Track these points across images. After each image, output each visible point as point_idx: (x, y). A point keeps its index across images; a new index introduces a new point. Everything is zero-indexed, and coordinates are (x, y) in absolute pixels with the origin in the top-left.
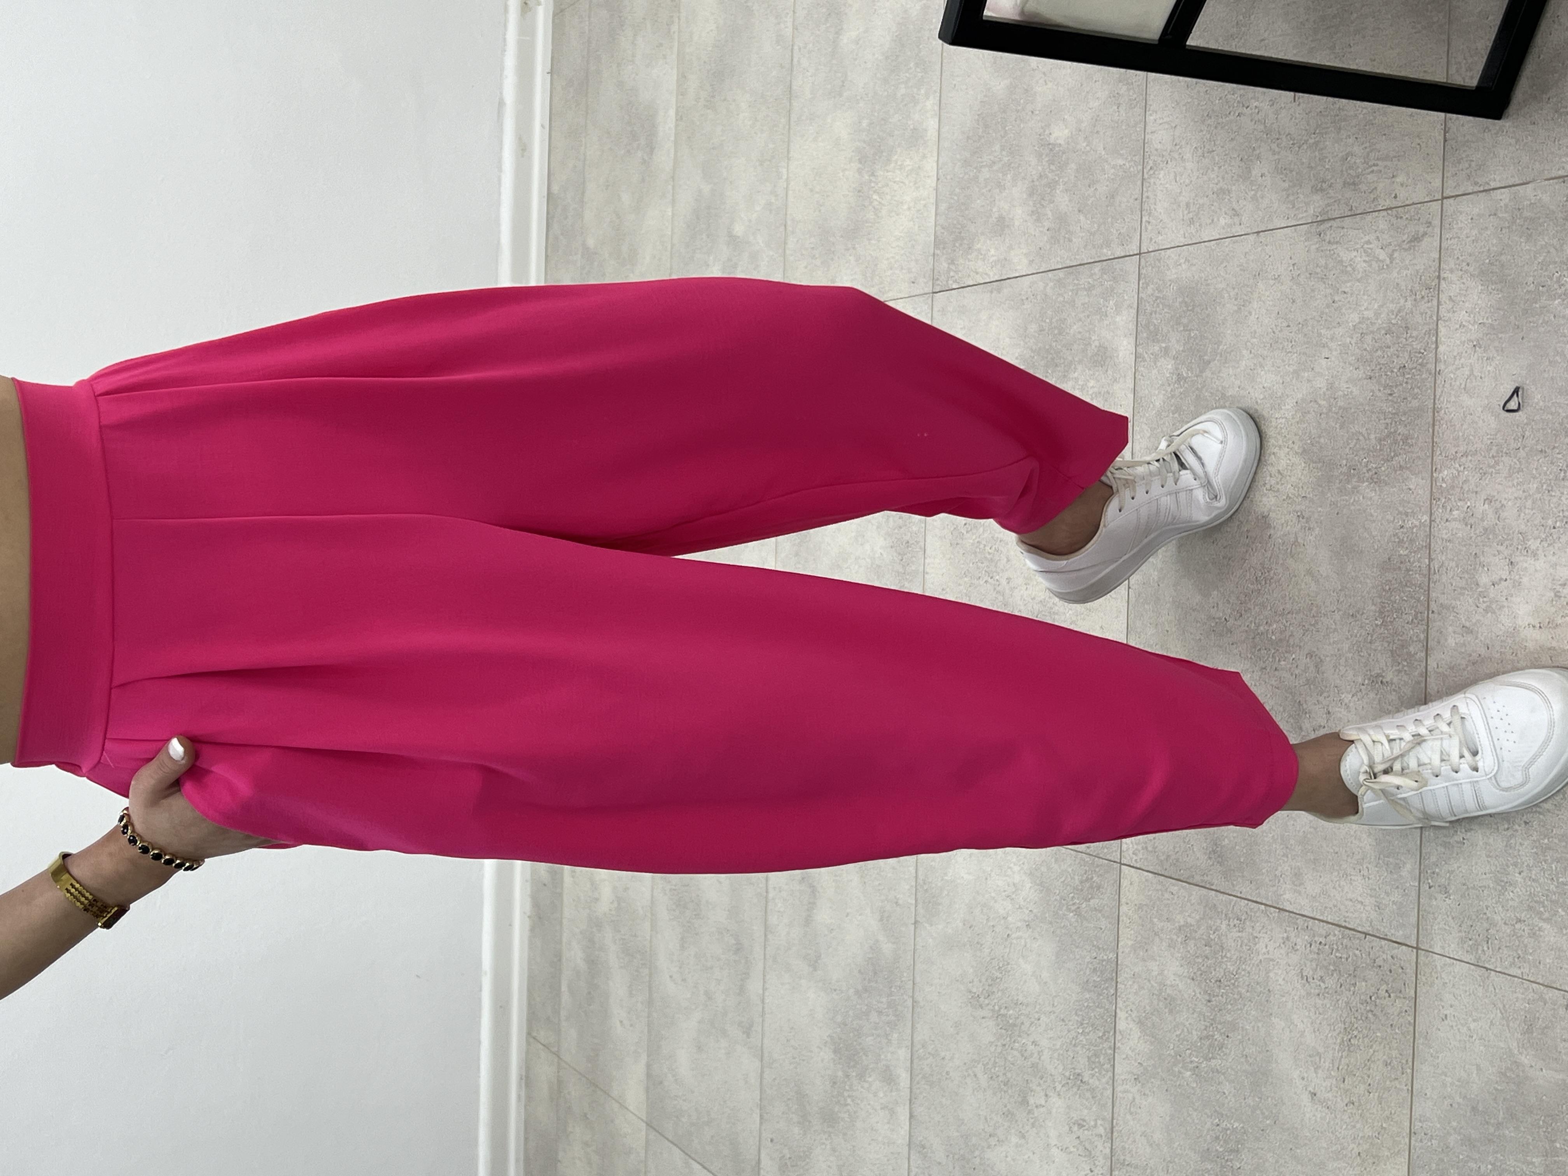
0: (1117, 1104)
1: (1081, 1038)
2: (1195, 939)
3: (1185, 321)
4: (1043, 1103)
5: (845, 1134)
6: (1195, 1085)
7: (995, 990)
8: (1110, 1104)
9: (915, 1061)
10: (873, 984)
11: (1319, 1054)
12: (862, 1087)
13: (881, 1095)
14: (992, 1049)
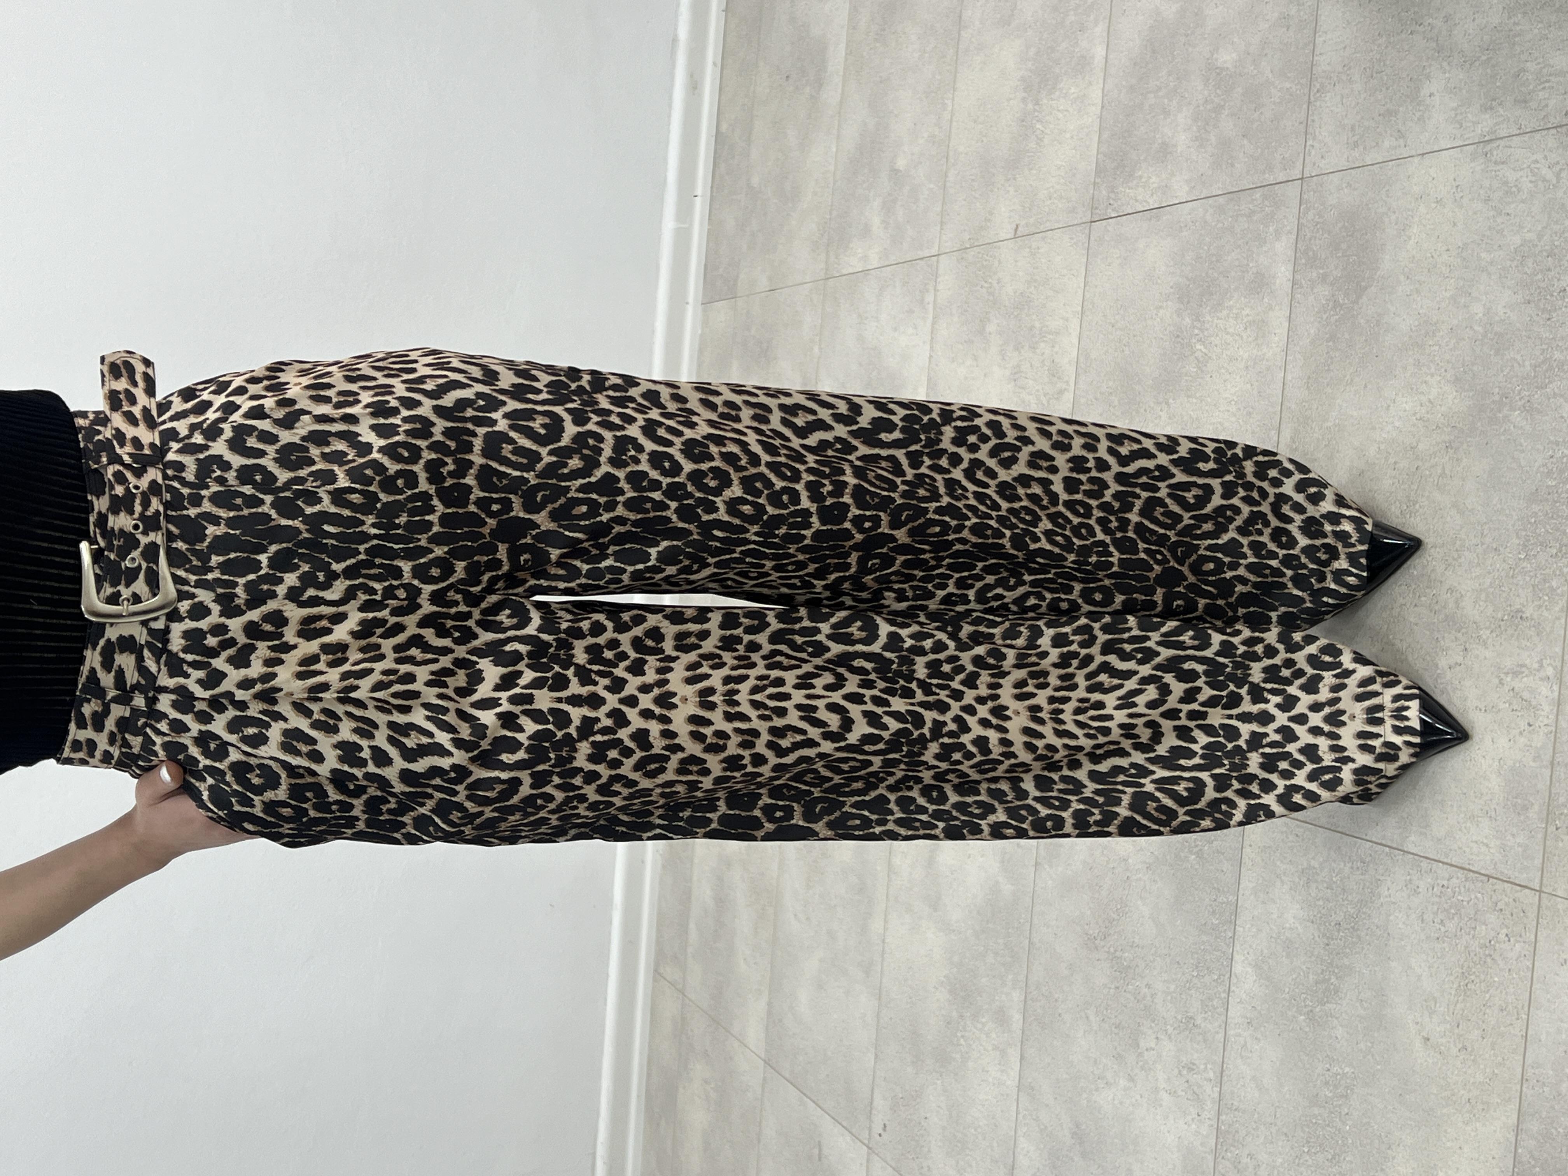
0: (1228, 1048)
1: (1195, 981)
2: (1316, 881)
3: (1344, 246)
4: (1153, 1045)
5: (956, 1074)
6: (1307, 1029)
7: (1111, 932)
8: (1221, 1045)
9: (1029, 1002)
10: (990, 925)
11: (1435, 1000)
12: (975, 1028)
13: (994, 1035)
14: (1105, 991)
